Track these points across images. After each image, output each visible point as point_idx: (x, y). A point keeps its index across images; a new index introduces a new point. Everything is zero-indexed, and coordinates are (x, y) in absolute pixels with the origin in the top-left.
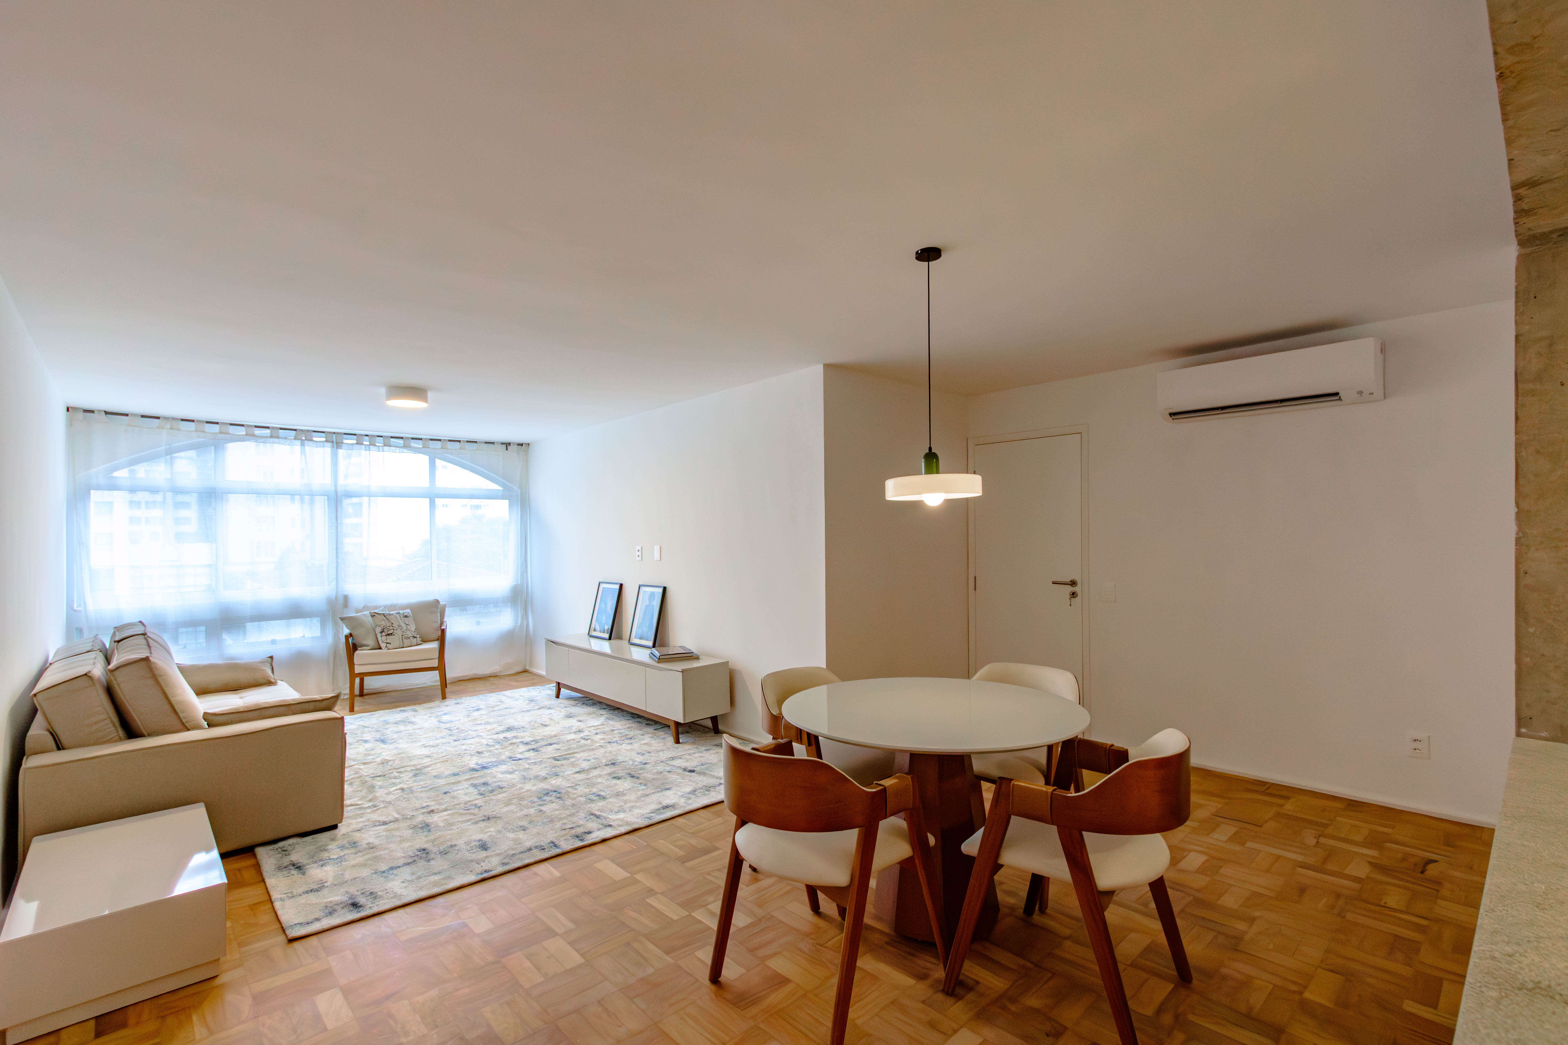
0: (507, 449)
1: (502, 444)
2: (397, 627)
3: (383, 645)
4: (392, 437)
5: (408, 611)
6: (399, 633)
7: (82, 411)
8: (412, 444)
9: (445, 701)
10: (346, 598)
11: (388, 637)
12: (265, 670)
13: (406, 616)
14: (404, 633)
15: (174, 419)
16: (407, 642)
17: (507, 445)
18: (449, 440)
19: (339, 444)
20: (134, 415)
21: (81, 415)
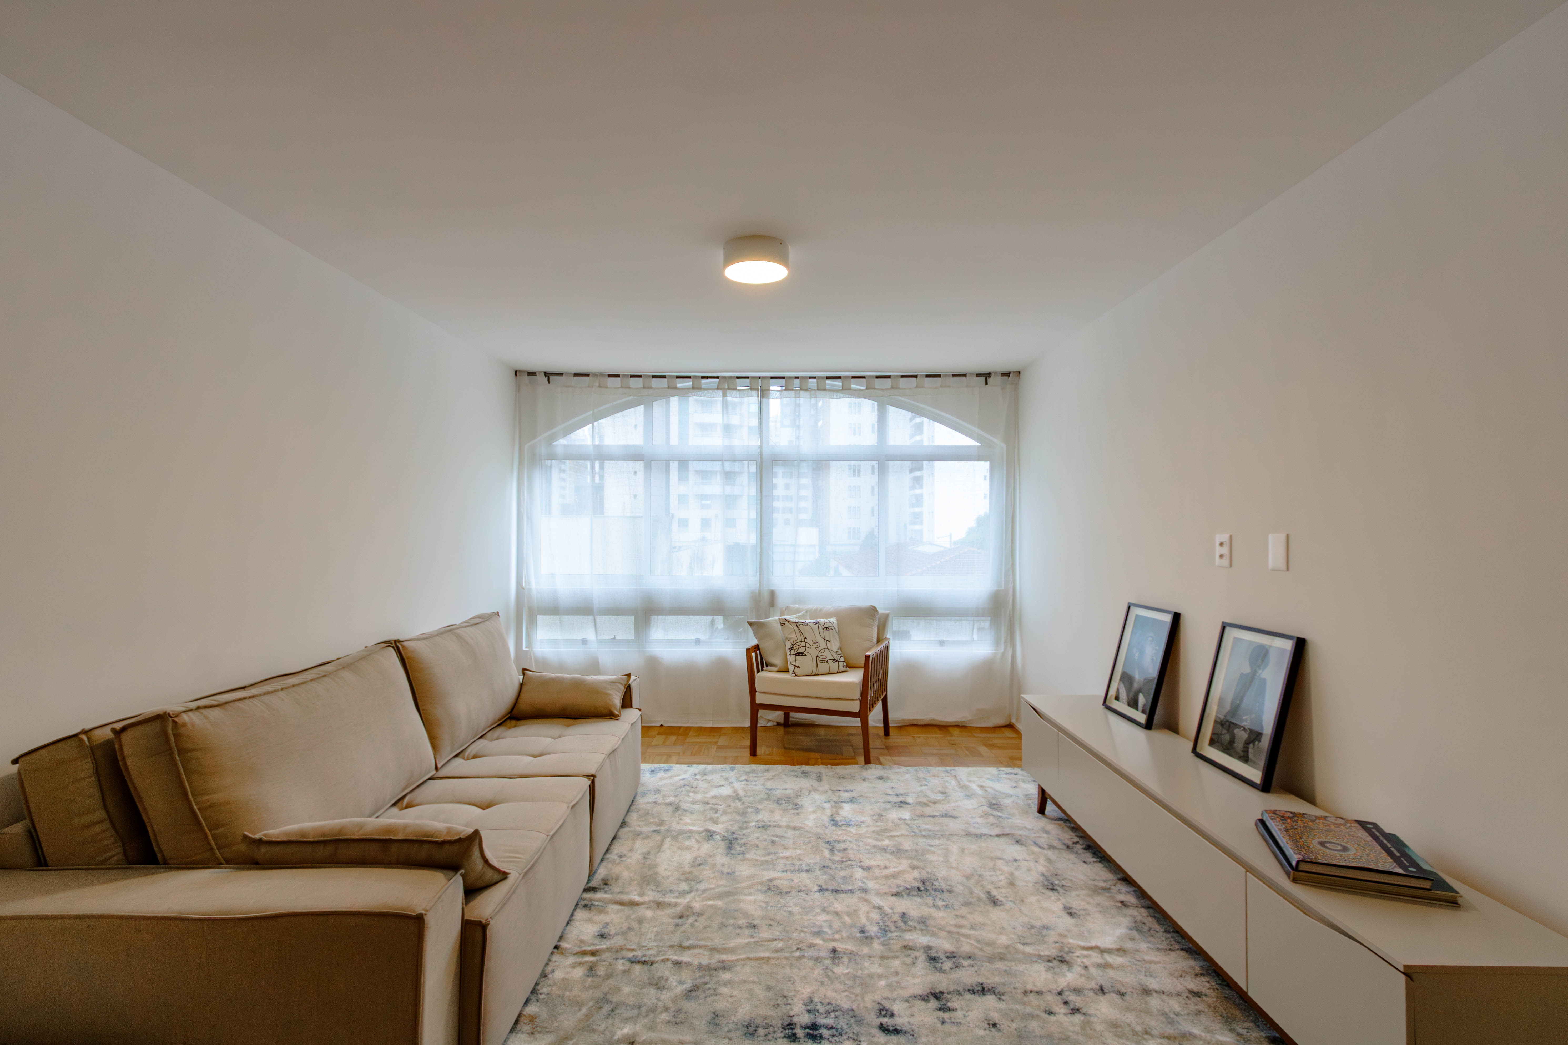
0: (986, 384)
1: (978, 375)
2: (811, 643)
3: (791, 668)
4: (828, 378)
5: (833, 620)
6: (813, 652)
7: (527, 374)
8: (852, 386)
9: (869, 768)
10: (772, 594)
11: (798, 657)
12: (610, 695)
13: (827, 629)
14: (820, 654)
15: (602, 375)
16: (823, 667)
17: (987, 376)
18: (902, 376)
19: (765, 392)
20: (568, 374)
21: (526, 378)
